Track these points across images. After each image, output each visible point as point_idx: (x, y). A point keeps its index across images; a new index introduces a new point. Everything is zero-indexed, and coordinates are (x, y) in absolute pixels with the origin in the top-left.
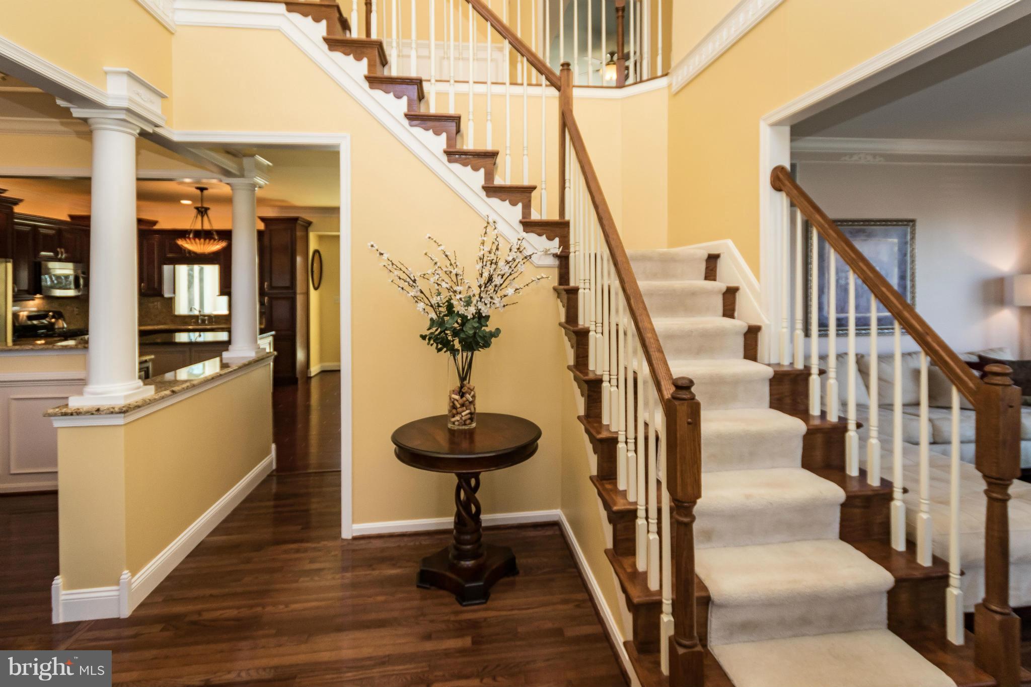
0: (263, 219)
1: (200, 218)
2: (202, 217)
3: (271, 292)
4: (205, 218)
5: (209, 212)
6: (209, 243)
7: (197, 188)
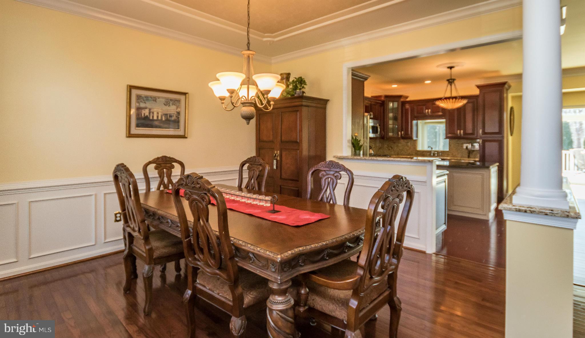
0: (478, 87)
1: (449, 86)
2: (451, 85)
3: (483, 136)
4: (453, 85)
5: (455, 82)
6: (455, 102)
7: (448, 68)
